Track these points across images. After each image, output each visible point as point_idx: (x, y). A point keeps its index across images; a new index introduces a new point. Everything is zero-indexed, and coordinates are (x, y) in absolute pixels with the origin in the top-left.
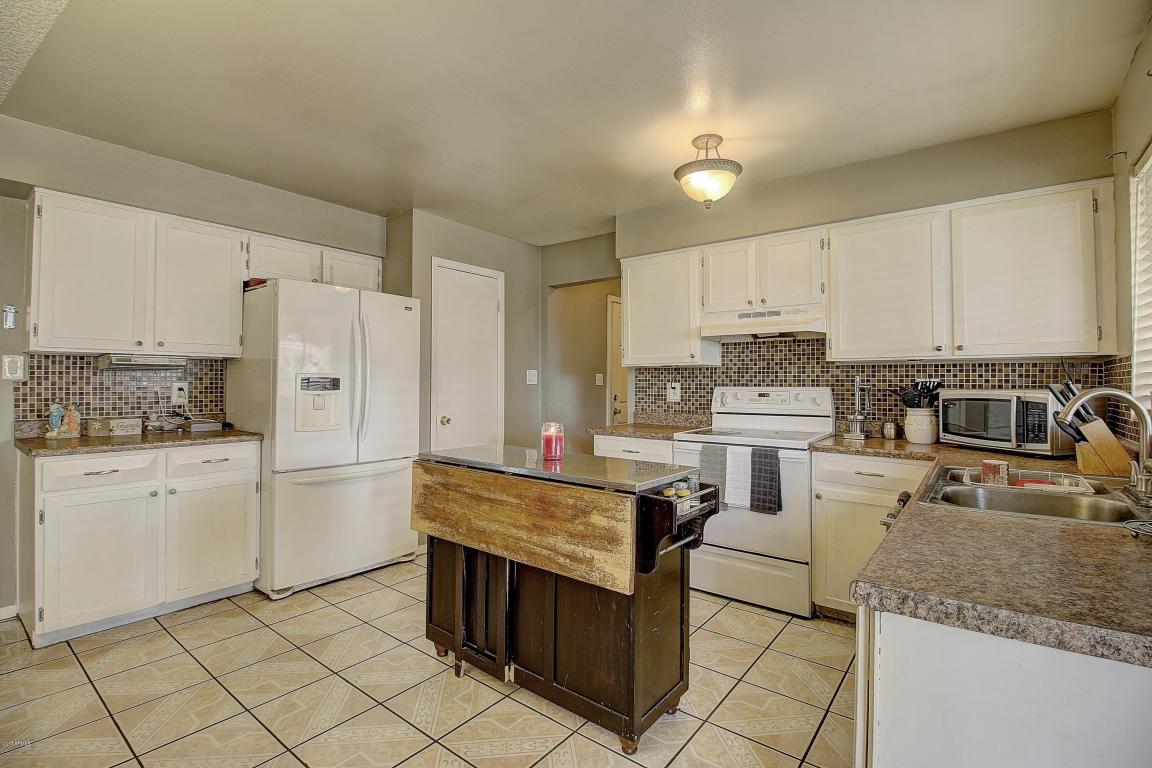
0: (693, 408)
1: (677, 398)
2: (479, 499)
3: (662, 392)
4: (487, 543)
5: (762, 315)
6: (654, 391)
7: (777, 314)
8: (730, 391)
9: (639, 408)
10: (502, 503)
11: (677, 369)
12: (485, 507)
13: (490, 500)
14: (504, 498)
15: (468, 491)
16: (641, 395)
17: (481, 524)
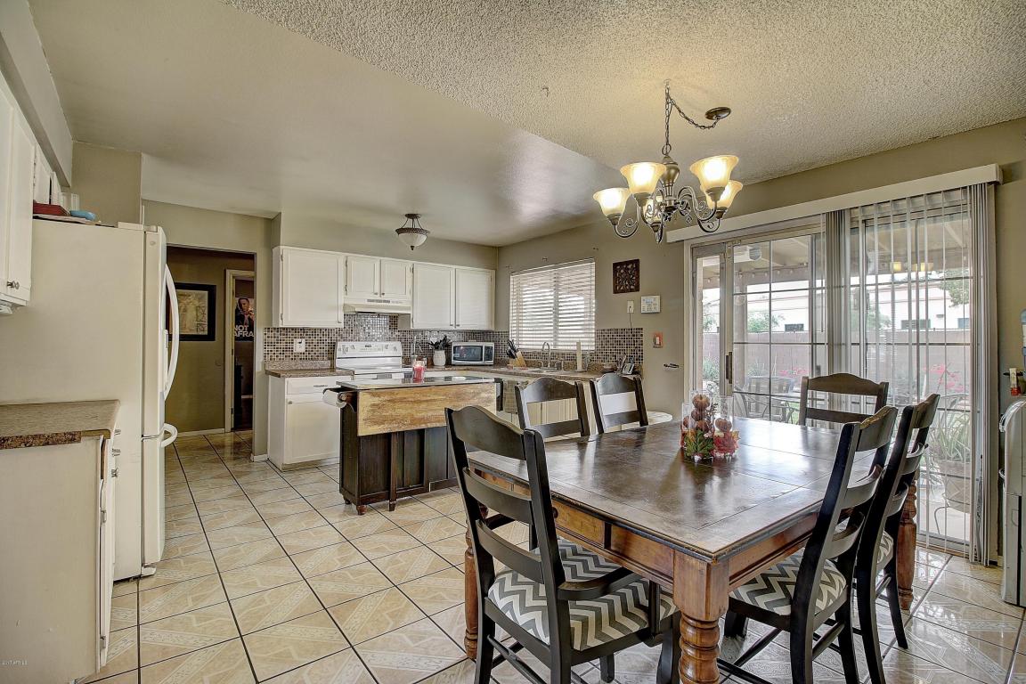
0: (315, 356)
1: (303, 350)
2: (420, 402)
3: (289, 345)
4: (425, 423)
5: (380, 301)
6: (283, 345)
7: (388, 302)
8: (348, 344)
9: (268, 358)
10: (435, 400)
11: (303, 329)
12: (423, 405)
13: (427, 401)
14: (436, 397)
15: (410, 399)
16: (270, 348)
17: (420, 415)
